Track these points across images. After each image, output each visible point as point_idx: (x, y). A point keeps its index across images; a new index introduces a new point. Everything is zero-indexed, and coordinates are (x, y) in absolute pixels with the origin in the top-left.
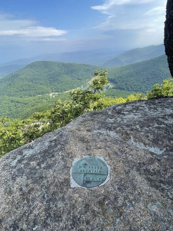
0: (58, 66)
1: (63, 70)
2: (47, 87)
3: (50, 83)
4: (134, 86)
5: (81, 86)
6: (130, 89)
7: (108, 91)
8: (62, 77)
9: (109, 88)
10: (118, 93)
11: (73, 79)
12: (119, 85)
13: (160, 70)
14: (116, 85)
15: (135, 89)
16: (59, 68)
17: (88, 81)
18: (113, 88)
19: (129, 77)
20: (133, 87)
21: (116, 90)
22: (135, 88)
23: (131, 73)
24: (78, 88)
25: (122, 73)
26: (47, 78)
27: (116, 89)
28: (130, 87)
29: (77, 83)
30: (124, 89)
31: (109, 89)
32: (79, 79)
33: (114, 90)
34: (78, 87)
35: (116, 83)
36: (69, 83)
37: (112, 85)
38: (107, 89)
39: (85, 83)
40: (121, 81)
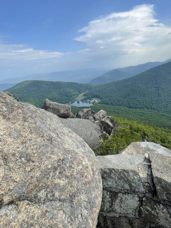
0: (47, 85)
1: (51, 88)
2: (36, 104)
3: (39, 100)
4: (117, 101)
5: (70, 103)
6: (114, 104)
7: (95, 106)
8: (51, 95)
9: (95, 103)
10: (103, 108)
11: (61, 96)
12: (104, 100)
13: (138, 87)
14: (101, 100)
15: (118, 103)
16: (48, 86)
17: (76, 97)
18: (99, 103)
19: (112, 93)
21: (101, 105)
22: (118, 102)
25: (106, 90)
26: (35, 95)
27: (101, 104)
28: (114, 102)
29: (65, 100)
30: (108, 104)
31: (95, 104)
32: (66, 96)
33: (99, 105)
35: (101, 99)
36: (58, 100)
37: (97, 100)
38: (93, 104)
39: (73, 99)
40: (106, 97)
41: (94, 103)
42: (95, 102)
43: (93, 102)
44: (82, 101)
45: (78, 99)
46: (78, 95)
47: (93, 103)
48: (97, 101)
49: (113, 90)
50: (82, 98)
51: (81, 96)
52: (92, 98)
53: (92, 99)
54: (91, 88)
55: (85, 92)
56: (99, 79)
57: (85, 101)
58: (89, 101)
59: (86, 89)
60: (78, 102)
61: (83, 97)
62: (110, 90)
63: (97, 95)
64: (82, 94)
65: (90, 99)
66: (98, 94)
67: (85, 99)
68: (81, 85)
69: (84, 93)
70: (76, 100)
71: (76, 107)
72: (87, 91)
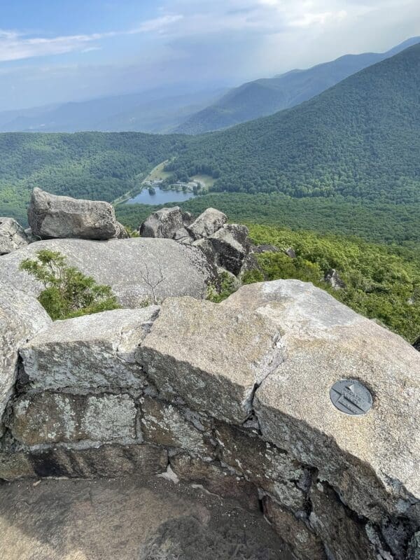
0: (50, 144)
1: (65, 154)
4: (262, 178)
5: (126, 195)
6: (254, 188)
7: (199, 199)
9: (201, 190)
10: (225, 202)
11: (100, 178)
12: (224, 181)
14: (215, 181)
15: (264, 187)
16: (53, 148)
17: (143, 178)
18: (211, 190)
19: (247, 156)
20: (260, 182)
21: (218, 194)
22: (263, 183)
23: (249, 147)
24: (118, 200)
25: (228, 148)
26: (20, 181)
27: (218, 191)
28: (252, 184)
29: (111, 187)
30: (237, 190)
31: (200, 194)
32: (115, 175)
33: (213, 194)
34: (116, 197)
35: (216, 176)
36: (90, 190)
37: (206, 182)
38: (195, 193)
39: (135, 183)
40: (229, 169)
41: (198, 191)
42: (199, 187)
43: (194, 188)
44: (162, 186)
45: (149, 183)
46: (145, 170)
47: (195, 190)
48: (204, 183)
49: (247, 148)
50: (161, 179)
51: (157, 174)
52: (192, 175)
53: (191, 178)
54: (185, 147)
55: (170, 160)
56: (207, 115)
57: (170, 186)
58: (181, 184)
59: (171, 151)
60: (152, 193)
61: (165, 176)
62: (240, 148)
63: (203, 166)
64: (161, 166)
65: (186, 181)
66: (206, 162)
67: (171, 181)
68: (155, 140)
69: (166, 163)
70: (145, 186)
71: (147, 206)
72: (174, 155)
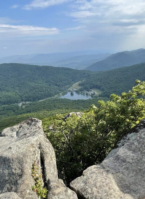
0: (31, 69)
1: (37, 74)
2: (16, 95)
3: (20, 89)
5: (60, 94)
7: (94, 99)
8: (35, 83)
9: (95, 96)
11: (50, 85)
12: (106, 92)
14: (102, 92)
16: (32, 71)
17: (69, 87)
18: (100, 96)
19: (118, 83)
23: (119, 79)
24: (56, 96)
25: (109, 78)
26: (15, 83)
27: (103, 97)
29: (54, 90)
32: (56, 85)
34: (56, 94)
35: (103, 90)
36: (45, 90)
37: (97, 92)
38: (92, 97)
39: (65, 89)
40: (109, 87)
41: (94, 96)
42: (94, 94)
43: (92, 94)
44: (77, 92)
45: (71, 90)
46: (70, 84)
47: (92, 95)
48: (97, 93)
49: (118, 79)
50: (77, 89)
51: (75, 86)
52: (91, 88)
53: (91, 90)
54: (89, 76)
55: (82, 81)
56: (100, 64)
57: (80, 92)
58: (86, 92)
59: (83, 77)
60: (72, 94)
61: (79, 88)
62: (115, 79)
63: (97, 85)
64: (77, 83)
65: (88, 91)
66: (98, 83)
67: (81, 90)
68: (76, 72)
69: (80, 82)
70: (69, 91)
71: (69, 100)
72: (84, 79)
